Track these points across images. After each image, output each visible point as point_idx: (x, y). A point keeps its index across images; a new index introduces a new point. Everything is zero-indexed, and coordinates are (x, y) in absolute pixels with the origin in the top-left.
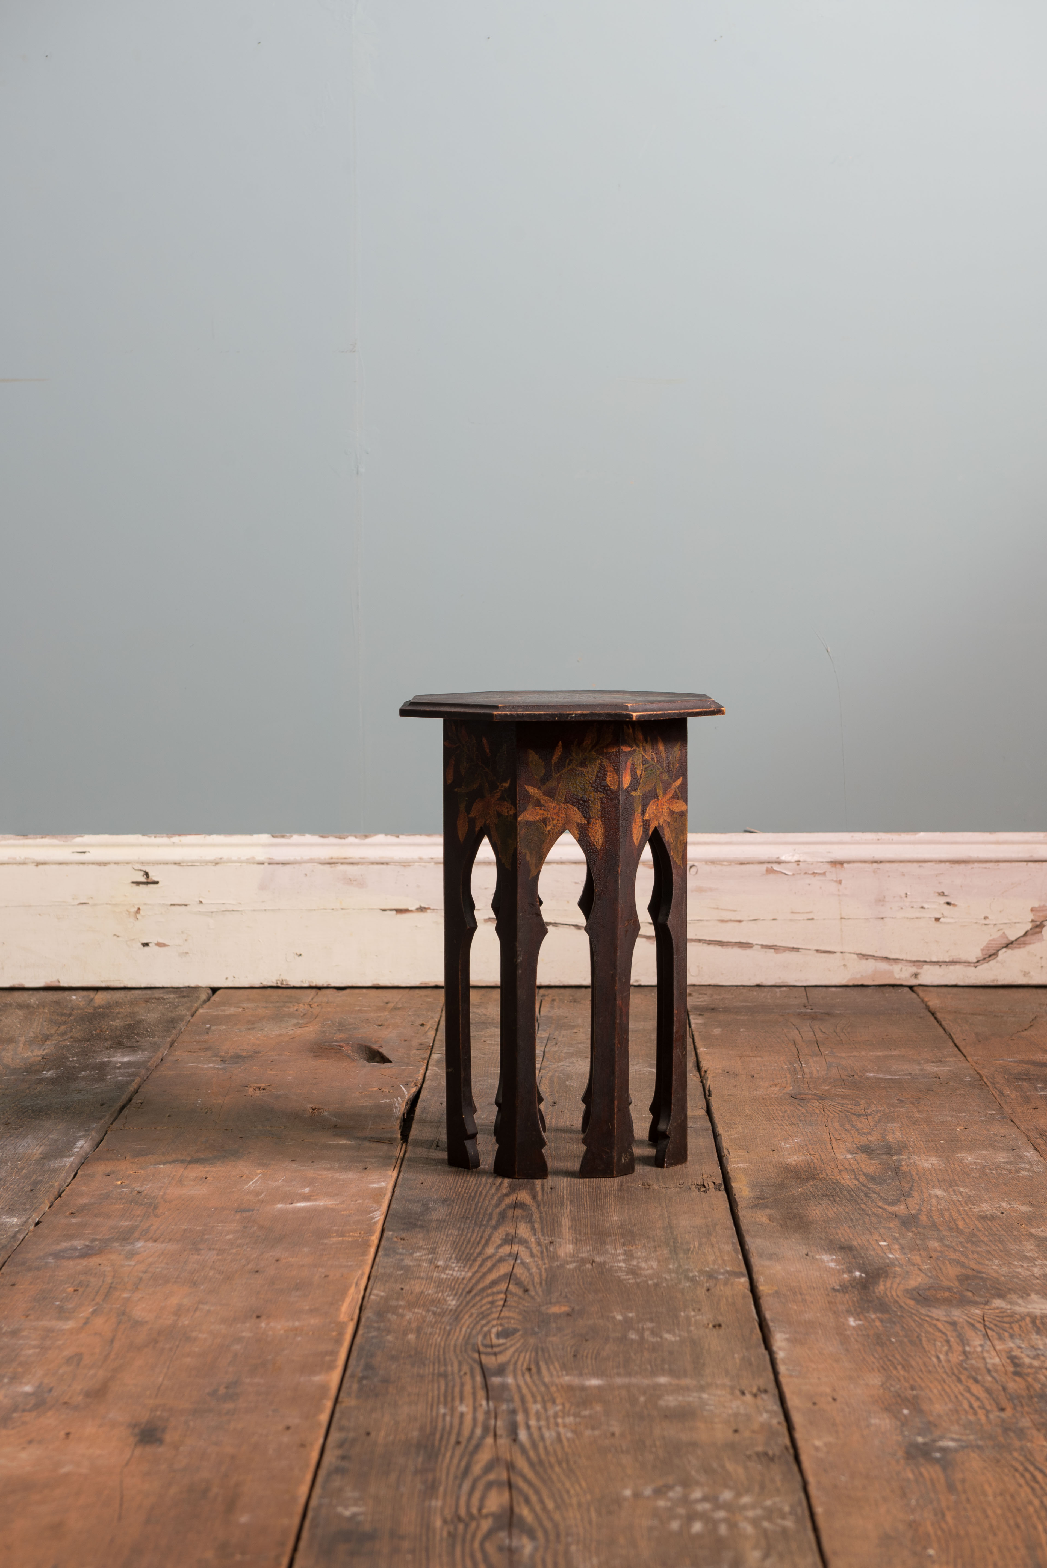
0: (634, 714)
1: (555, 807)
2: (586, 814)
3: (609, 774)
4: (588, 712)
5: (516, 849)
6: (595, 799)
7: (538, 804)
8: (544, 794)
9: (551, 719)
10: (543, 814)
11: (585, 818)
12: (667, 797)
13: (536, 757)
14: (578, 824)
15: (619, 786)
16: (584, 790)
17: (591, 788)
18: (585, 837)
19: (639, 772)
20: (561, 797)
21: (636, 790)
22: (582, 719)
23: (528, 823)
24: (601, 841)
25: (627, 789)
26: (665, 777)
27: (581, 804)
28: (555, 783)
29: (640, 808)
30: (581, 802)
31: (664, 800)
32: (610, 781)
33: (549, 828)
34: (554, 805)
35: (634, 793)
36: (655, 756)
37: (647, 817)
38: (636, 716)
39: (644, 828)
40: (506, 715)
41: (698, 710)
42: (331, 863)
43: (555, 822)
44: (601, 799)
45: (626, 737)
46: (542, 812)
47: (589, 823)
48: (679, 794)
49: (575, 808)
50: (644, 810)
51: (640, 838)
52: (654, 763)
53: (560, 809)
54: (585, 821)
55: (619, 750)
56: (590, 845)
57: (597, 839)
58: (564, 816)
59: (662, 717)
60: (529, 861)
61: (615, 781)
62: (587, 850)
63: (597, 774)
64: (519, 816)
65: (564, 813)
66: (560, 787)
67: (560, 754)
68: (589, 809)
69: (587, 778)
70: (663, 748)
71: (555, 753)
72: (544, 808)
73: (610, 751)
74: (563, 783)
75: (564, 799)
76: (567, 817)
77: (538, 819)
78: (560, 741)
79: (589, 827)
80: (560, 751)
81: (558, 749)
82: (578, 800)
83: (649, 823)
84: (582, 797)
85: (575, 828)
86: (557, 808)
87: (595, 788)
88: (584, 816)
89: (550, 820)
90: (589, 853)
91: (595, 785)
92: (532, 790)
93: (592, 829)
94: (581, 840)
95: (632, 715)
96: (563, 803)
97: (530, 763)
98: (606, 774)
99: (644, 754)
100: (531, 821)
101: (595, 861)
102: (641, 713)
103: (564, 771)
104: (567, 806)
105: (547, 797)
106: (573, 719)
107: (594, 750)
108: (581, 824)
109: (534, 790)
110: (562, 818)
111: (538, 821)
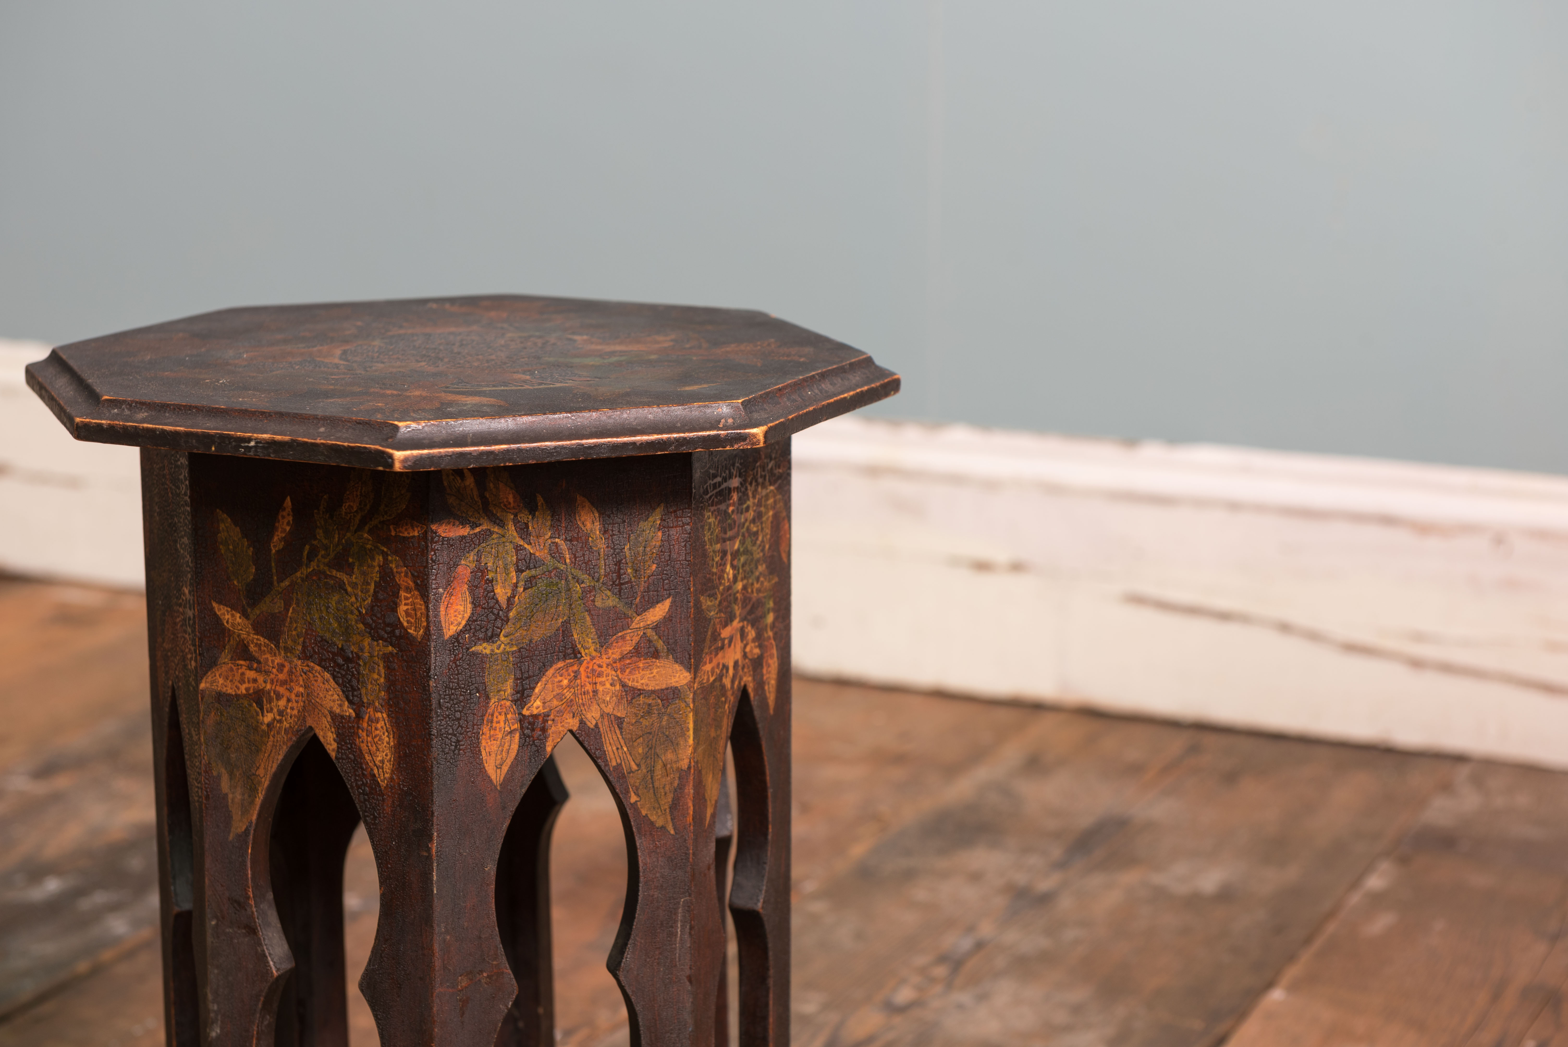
0: (399, 455)
1: (281, 667)
2: (351, 692)
3: (403, 594)
4: (287, 438)
5: (200, 759)
6: (372, 656)
7: (243, 652)
8: (258, 628)
10: (255, 681)
11: (351, 702)
12: (615, 653)
13: (235, 533)
14: (333, 716)
15: (427, 628)
16: (347, 631)
17: (361, 627)
18: (351, 751)
19: (501, 593)
20: (294, 641)
21: (488, 639)
22: (272, 457)
23: (220, 697)
24: (388, 767)
25: (457, 638)
26: (606, 600)
27: (340, 666)
28: (278, 606)
29: (507, 688)
31: (601, 662)
32: (406, 612)
33: (268, 718)
34: (278, 660)
35: (484, 648)
36: (563, 546)
37: (535, 706)
38: (405, 460)
39: (523, 736)
41: (655, 437)
43: (282, 703)
44: (386, 658)
45: (451, 500)
46: (251, 674)
47: (359, 717)
48: (660, 644)
49: (327, 675)
50: (524, 690)
51: (509, 762)
52: (562, 567)
53: (292, 672)
54: (351, 711)
55: (426, 533)
56: (363, 774)
57: (380, 761)
58: (301, 690)
59: (510, 460)
60: (226, 795)
61: (419, 614)
62: (357, 784)
63: (375, 591)
64: (202, 678)
65: (301, 683)
66: (290, 614)
67: (288, 528)
68: (358, 681)
69: (353, 599)
70: (597, 524)
71: (277, 524)
72: (255, 665)
73: (406, 534)
74: (298, 604)
75: (300, 648)
76: (308, 695)
77: (244, 692)
78: (289, 498)
79: (358, 728)
80: (288, 523)
81: (283, 517)
82: (333, 653)
83: (546, 721)
84: (342, 649)
85: (328, 726)
86: (286, 670)
87: (372, 629)
88: (347, 698)
89: (270, 696)
90: (360, 793)
91: (370, 621)
92: (229, 616)
93: (367, 736)
94: (343, 759)
95: (391, 456)
96: (299, 658)
97: (221, 547)
98: (397, 595)
99: (521, 543)
100: (230, 695)
101: (375, 817)
102: (425, 452)
103: (298, 574)
104: (308, 666)
105: (262, 639)
106: (251, 454)
107: (367, 528)
108: (342, 717)
109: (233, 616)
110: (296, 696)
111: (245, 695)
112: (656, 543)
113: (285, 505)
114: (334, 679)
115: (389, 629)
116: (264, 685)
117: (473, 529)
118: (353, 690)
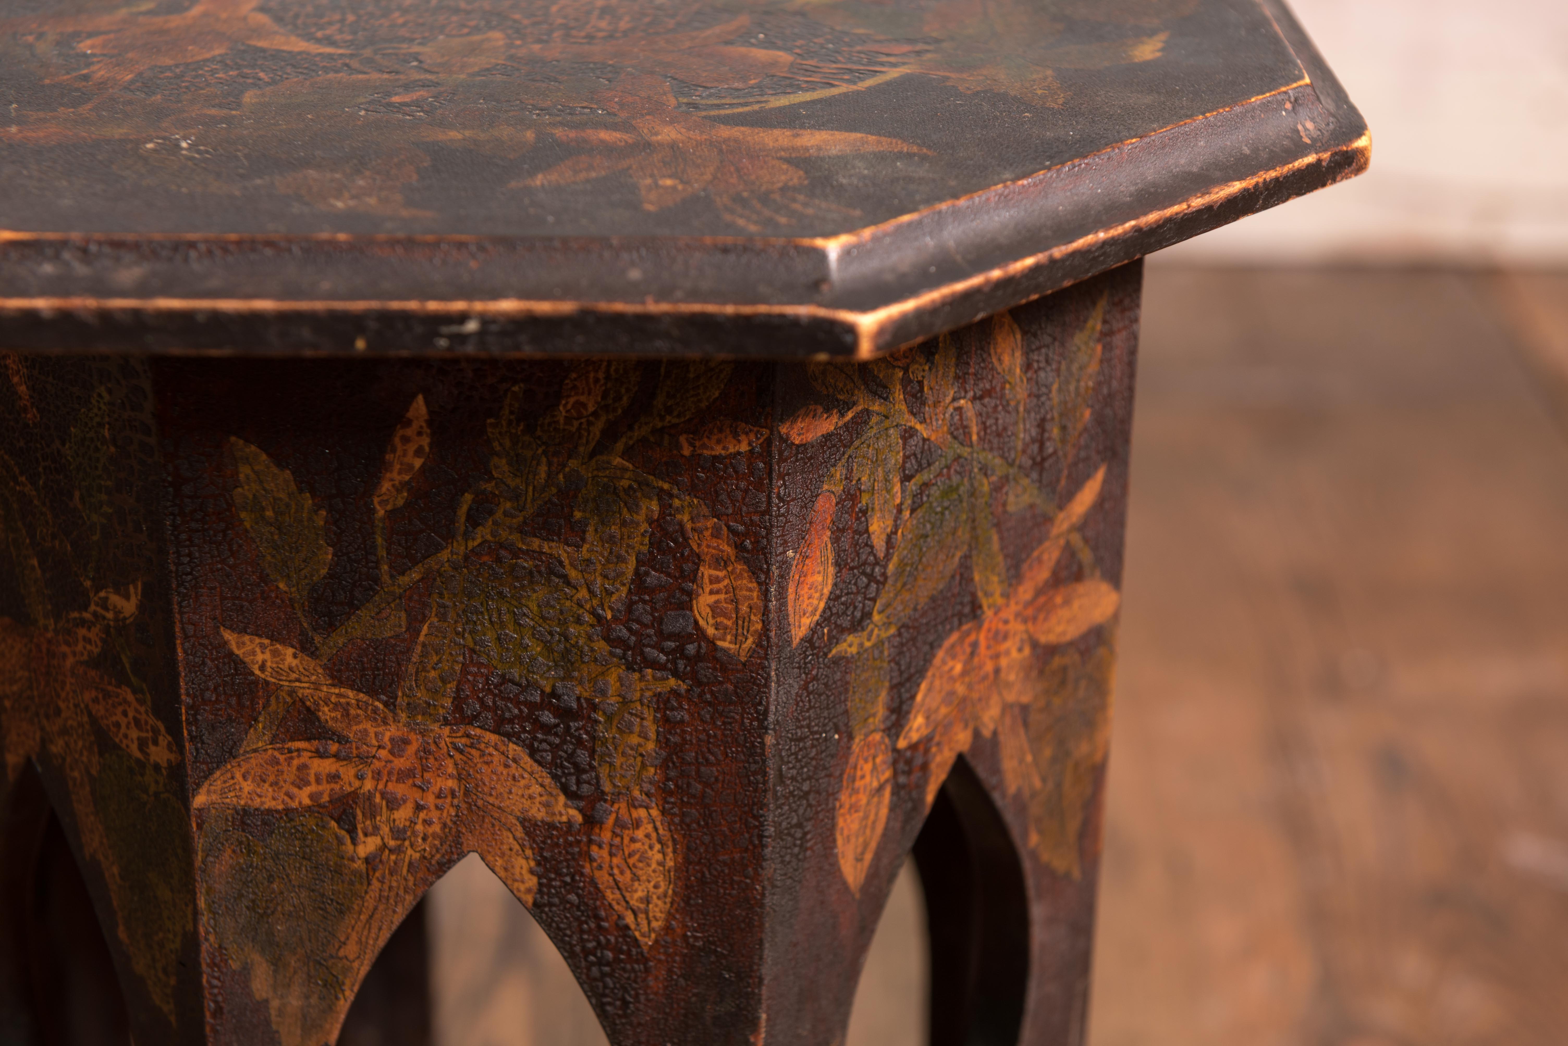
1: (399, 746)
2: (572, 778)
3: (706, 572)
4: (567, 307)
5: (192, 942)
6: (625, 702)
7: (303, 725)
9: (326, 349)
10: (334, 777)
11: (571, 795)
12: (1025, 592)
13: (280, 483)
14: (530, 826)
15: (762, 629)
16: (565, 658)
17: (601, 646)
18: (572, 887)
19: (879, 529)
20: (434, 692)
21: (857, 626)
22: (528, 351)
23: (245, 818)
24: (659, 909)
25: (809, 641)
26: (1020, 496)
27: (547, 729)
29: (880, 710)
30: (548, 717)
31: (1009, 613)
32: (714, 607)
33: (368, 846)
34: (391, 731)
35: (849, 645)
36: (970, 411)
37: (916, 727)
38: (882, 330)
39: (898, 790)
40: (31, 317)
43: (402, 815)
44: (662, 702)
46: (327, 766)
47: (591, 821)
48: (1086, 554)
49: (513, 749)
50: (902, 703)
51: (873, 845)
52: (965, 451)
53: (427, 751)
54: (573, 812)
55: (769, 442)
56: (600, 928)
57: (641, 900)
58: (451, 783)
59: (1037, 288)
60: (267, 1001)
61: (744, 609)
62: (584, 949)
63: (637, 572)
64: (199, 785)
65: (451, 770)
66: (422, 638)
67: (418, 463)
68: (592, 753)
69: (583, 593)
70: (1018, 354)
71: (389, 457)
72: (334, 747)
73: (718, 450)
74: (443, 617)
75: (448, 703)
76: (467, 792)
77: (307, 801)
78: (420, 399)
79: (590, 842)
80: (419, 452)
81: (406, 440)
82: (532, 706)
83: (927, 751)
84: (554, 694)
85: (517, 847)
86: (411, 749)
87: (627, 647)
88: (565, 789)
89: (372, 805)
90: (593, 964)
91: (625, 633)
92: (267, 656)
93: (611, 855)
94: (551, 905)
95: (851, 330)
96: (446, 723)
97: (243, 515)
98: (694, 577)
99: (913, 422)
100: (269, 811)
101: (625, 1004)
103: (444, 555)
104: (468, 736)
105: (351, 694)
106: (470, 349)
107: (620, 446)
108: (551, 826)
109: (275, 653)
110: (438, 797)
111: (309, 809)
112: (1093, 368)
113: (410, 414)
114: (532, 755)
115: (671, 644)
116: (357, 784)
117: (842, 415)
118: (579, 770)
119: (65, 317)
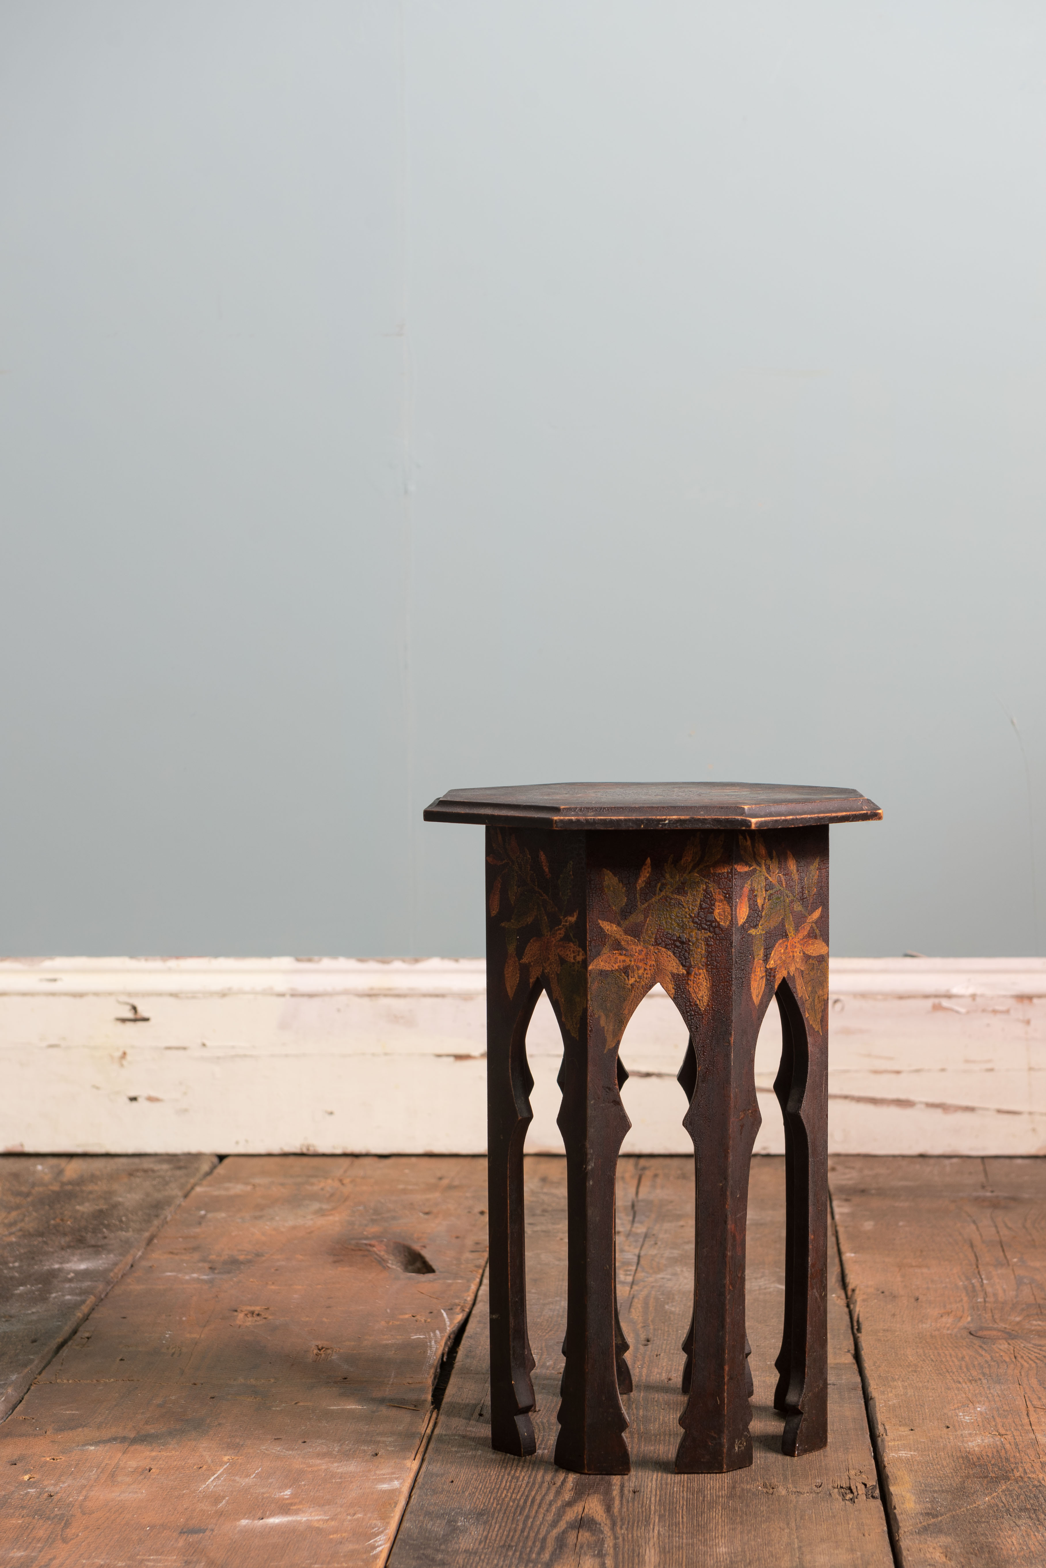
0: (754, 820)
1: (641, 951)
2: (684, 961)
3: (717, 904)
4: (688, 817)
5: (585, 1011)
6: (697, 939)
7: (617, 946)
8: (626, 932)
9: (635, 827)
10: (624, 961)
11: (684, 966)
12: (801, 935)
13: (615, 880)
14: (673, 975)
15: (732, 920)
16: (683, 927)
17: (691, 924)
18: (683, 993)
19: (760, 901)
20: (650, 937)
21: (755, 926)
23: (602, 973)
24: (706, 999)
25: (743, 926)
26: (798, 907)
27: (678, 947)
28: (641, 917)
29: (762, 953)
30: (678, 944)
31: (796, 940)
32: (719, 914)
33: (632, 981)
34: (639, 948)
35: (753, 932)
36: (783, 878)
37: (771, 964)
38: (756, 823)
39: (767, 980)
40: (571, 821)
41: (844, 814)
42: (372, 995)
43: (641, 971)
44: (706, 940)
45: (742, 852)
46: (622, 958)
47: (689, 973)
48: (817, 931)
49: (670, 953)
50: (767, 955)
51: (761, 994)
52: (782, 889)
53: (647, 953)
54: (684, 971)
55: (732, 870)
56: (690, 1005)
57: (701, 997)
58: (653, 963)
59: (793, 824)
60: (604, 1027)
61: (726, 914)
62: (686, 1011)
63: (700, 904)
64: (590, 963)
65: (653, 959)
66: (647, 922)
67: (648, 875)
68: (689, 954)
69: (687, 910)
70: (795, 866)
71: (641, 874)
72: (624, 952)
73: (720, 871)
74: (653, 917)
75: (653, 940)
76: (657, 965)
77: (617, 968)
78: (649, 858)
79: (688, 979)
80: (648, 872)
81: (645, 869)
82: (674, 941)
83: (775, 972)
84: (680, 937)
85: (669, 981)
86: (643, 953)
87: (698, 924)
88: (682, 964)
89: (633, 968)
90: (689, 1016)
91: (697, 920)
92: (609, 927)
93: (694, 983)
94: (678, 998)
95: (750, 822)
96: (653, 945)
97: (605, 889)
98: (714, 905)
99: (767, 876)
100: (607, 971)
101: (697, 1028)
102: (763, 819)
103: (653, 900)
104: (658, 949)
105: (629, 937)
106: (666, 827)
107: (696, 870)
108: (679, 975)
109: (611, 926)
110: (650, 966)
111: (617, 970)
112: (816, 877)
113: (646, 862)
114: (674, 954)
115: (709, 923)
116: (630, 963)
117: (750, 868)
118: (686, 959)
119: (578, 821)
